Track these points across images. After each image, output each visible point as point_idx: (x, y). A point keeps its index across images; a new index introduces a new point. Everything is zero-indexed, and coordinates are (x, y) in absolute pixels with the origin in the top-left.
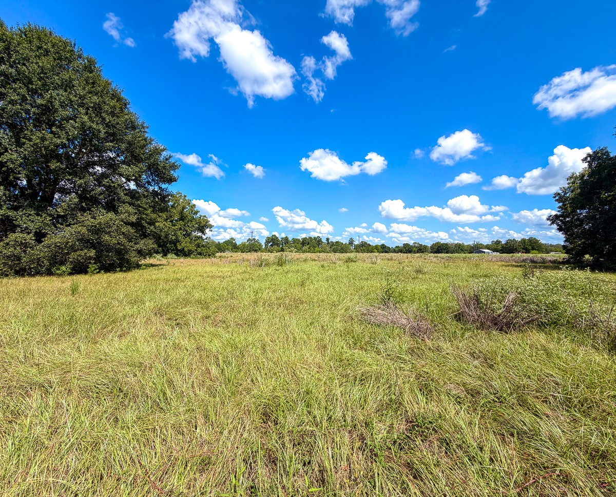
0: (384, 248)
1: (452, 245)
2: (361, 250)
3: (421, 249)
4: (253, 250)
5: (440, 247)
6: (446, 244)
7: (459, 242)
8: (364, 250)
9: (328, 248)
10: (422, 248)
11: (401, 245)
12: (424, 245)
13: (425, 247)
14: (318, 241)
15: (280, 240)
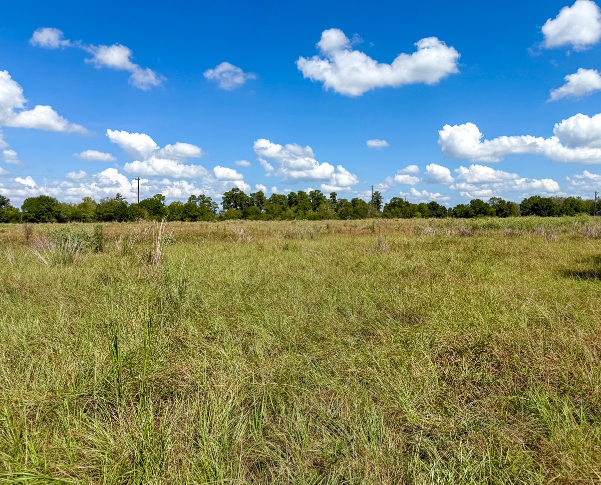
0: (434, 209)
1: (559, 199)
2: (392, 213)
3: (503, 209)
4: (190, 216)
5: (536, 205)
6: (549, 200)
7: (572, 196)
8: (397, 213)
9: (331, 212)
10: (505, 207)
11: (467, 203)
12: (509, 202)
13: (510, 205)
14: (317, 198)
15: (250, 197)
